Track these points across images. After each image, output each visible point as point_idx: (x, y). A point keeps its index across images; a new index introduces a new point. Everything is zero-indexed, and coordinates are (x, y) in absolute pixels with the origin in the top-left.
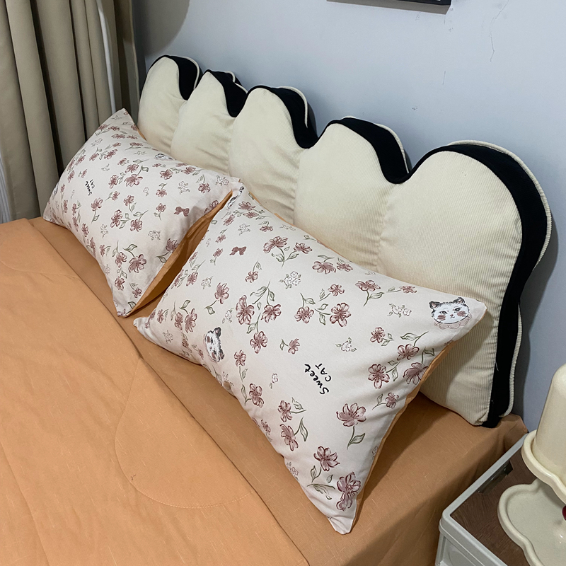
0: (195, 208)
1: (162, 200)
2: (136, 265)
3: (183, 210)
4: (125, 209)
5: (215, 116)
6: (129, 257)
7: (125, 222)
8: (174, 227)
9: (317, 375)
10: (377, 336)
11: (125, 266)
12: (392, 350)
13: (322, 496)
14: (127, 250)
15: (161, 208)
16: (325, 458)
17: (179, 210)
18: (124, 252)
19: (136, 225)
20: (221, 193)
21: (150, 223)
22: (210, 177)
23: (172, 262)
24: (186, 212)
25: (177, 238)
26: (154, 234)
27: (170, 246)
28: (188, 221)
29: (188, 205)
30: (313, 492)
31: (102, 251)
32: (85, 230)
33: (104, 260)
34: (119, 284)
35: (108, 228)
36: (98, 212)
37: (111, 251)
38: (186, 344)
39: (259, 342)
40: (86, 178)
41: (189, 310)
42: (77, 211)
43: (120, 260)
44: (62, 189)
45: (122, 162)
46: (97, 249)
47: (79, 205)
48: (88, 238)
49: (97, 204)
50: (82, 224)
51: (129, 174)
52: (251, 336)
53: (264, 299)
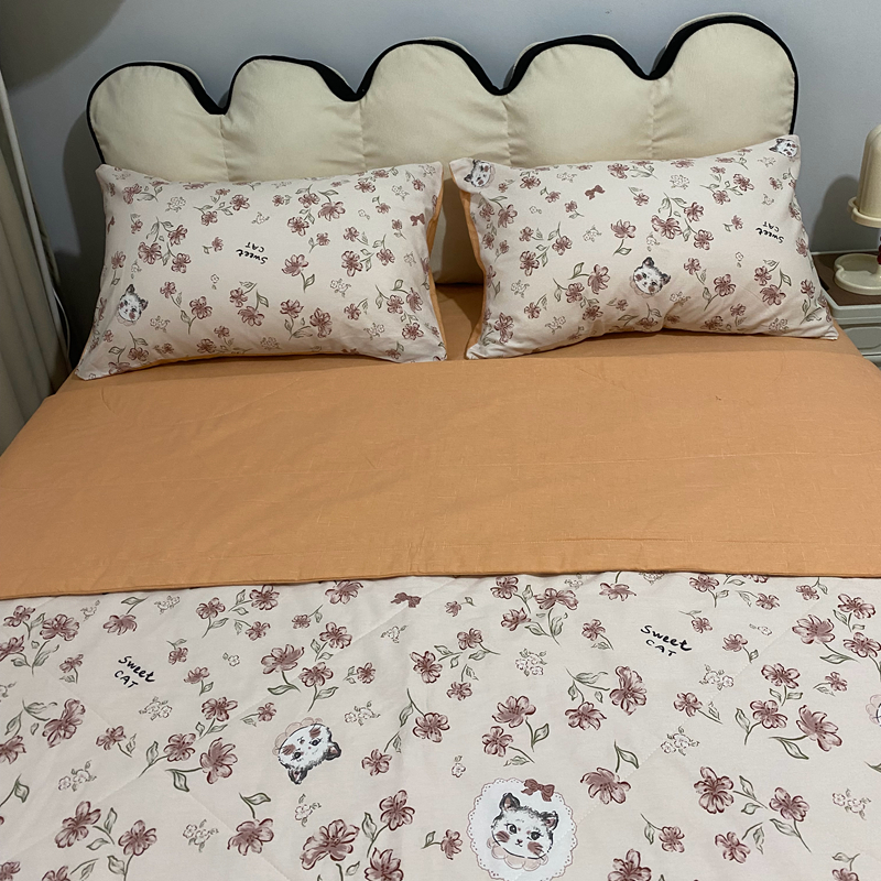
0: (426, 210)
1: (391, 215)
2: (414, 301)
3: (418, 218)
4: (355, 247)
6: (403, 296)
7: (368, 260)
8: (419, 243)
9: (768, 232)
11: (406, 307)
14: (395, 290)
15: (397, 224)
16: (808, 288)
17: (414, 219)
18: (395, 293)
19: (386, 257)
20: (435, 184)
21: (399, 247)
24: (421, 217)
25: (426, 254)
26: (410, 259)
27: (425, 267)
28: (426, 228)
31: (353, 312)
32: (290, 309)
33: (364, 321)
34: (412, 332)
35: (346, 280)
36: (307, 272)
37: (372, 304)
38: (592, 312)
39: (703, 240)
40: (229, 247)
41: (587, 270)
42: (250, 296)
43: (394, 305)
44: (168, 290)
45: (278, 201)
46: (338, 316)
47: (250, 284)
48: (305, 315)
49: (296, 265)
50: (276, 306)
51: (316, 207)
52: (692, 239)
53: (676, 207)
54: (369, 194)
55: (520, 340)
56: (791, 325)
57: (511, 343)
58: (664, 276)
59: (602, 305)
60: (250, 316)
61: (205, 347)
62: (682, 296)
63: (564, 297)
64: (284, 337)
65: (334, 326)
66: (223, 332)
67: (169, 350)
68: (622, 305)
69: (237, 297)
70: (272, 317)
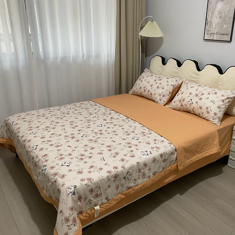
0: (175, 85)
1: (168, 83)
2: (164, 96)
4: (160, 85)
5: (175, 67)
6: (162, 95)
7: (160, 88)
8: (171, 89)
9: (213, 102)
10: (223, 96)
11: (161, 96)
12: (225, 97)
13: (215, 121)
14: (161, 93)
15: (168, 85)
16: (215, 114)
17: (172, 85)
19: (163, 88)
20: (180, 82)
21: (166, 88)
22: (177, 79)
23: (170, 96)
24: (173, 85)
25: (171, 91)
26: (167, 90)
27: (170, 93)
28: (174, 87)
29: (174, 84)
30: (213, 120)
31: (155, 94)
32: (149, 91)
33: (156, 96)
34: (160, 100)
35: (156, 89)
36: (152, 87)
37: (157, 94)
38: (182, 105)
39: (201, 99)
40: (147, 81)
41: (183, 98)
42: (146, 88)
43: (160, 95)
44: (139, 84)
45: (156, 77)
46: (153, 94)
47: (146, 86)
48: (150, 93)
49: (152, 85)
50: (147, 90)
51: (159, 79)
52: (199, 98)
53: (200, 93)
54: (167, 79)
55: (172, 106)
56: (210, 120)
57: (171, 106)
58: (192, 102)
59: (183, 104)
60: (145, 91)
61: (140, 94)
62: (194, 107)
63: (179, 101)
64: (147, 95)
65: (152, 95)
66: (142, 92)
67: (137, 93)
68: (186, 106)
69: (144, 88)
70: (147, 92)
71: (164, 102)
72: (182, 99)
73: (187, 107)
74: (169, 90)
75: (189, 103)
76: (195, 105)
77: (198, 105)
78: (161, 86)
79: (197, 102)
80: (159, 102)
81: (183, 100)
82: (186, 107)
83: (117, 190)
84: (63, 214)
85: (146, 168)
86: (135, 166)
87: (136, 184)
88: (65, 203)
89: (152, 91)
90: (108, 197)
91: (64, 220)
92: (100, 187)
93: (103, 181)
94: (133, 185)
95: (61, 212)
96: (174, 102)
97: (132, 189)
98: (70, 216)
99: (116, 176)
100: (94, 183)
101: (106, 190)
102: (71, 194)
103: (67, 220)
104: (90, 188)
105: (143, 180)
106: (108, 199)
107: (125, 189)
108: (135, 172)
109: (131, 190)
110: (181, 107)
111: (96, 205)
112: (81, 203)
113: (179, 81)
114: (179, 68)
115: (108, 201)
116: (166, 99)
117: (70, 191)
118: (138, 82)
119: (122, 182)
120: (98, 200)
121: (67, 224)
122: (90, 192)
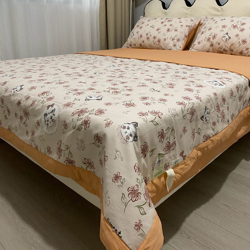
0: (191, 25)
2: (178, 40)
4: (171, 27)
6: (176, 38)
7: (172, 30)
11: (175, 41)
15: (182, 26)
17: (187, 26)
19: (176, 30)
20: (197, 22)
22: (193, 18)
23: (186, 41)
25: (187, 34)
26: (181, 32)
27: (186, 36)
28: (189, 29)
29: (189, 25)
31: (165, 40)
32: (154, 38)
33: (167, 42)
34: (175, 45)
35: (166, 33)
36: (160, 31)
37: (169, 38)
39: (242, 30)
40: (149, 25)
41: (213, 34)
42: (149, 35)
43: (173, 39)
44: (138, 32)
45: (162, 19)
46: (162, 40)
47: (150, 32)
48: (157, 39)
49: (158, 29)
50: (152, 37)
51: (167, 20)
52: (239, 30)
53: (239, 23)
54: (179, 19)
55: (195, 49)
58: (229, 37)
59: (214, 43)
60: (148, 38)
61: (141, 45)
62: (233, 43)
63: (206, 40)
64: (153, 44)
65: (161, 42)
66: (143, 42)
67: (135, 45)
68: (219, 44)
69: (147, 34)
70: (151, 39)
71: (180, 47)
72: (211, 37)
73: (221, 45)
74: (185, 32)
75: (223, 38)
76: (234, 40)
77: (239, 39)
78: (173, 28)
79: (237, 36)
80: (173, 48)
81: (214, 37)
82: (219, 46)
83: (193, 138)
84: (122, 183)
85: (224, 105)
86: (213, 99)
87: (216, 131)
88: (122, 158)
89: (160, 36)
90: (183, 152)
91: (126, 195)
92: (173, 129)
93: (177, 118)
94: (212, 134)
95: (117, 177)
96: (199, 43)
97: (211, 140)
98: (138, 184)
99: (193, 112)
100: (166, 121)
101: (181, 136)
102: (131, 139)
103: (134, 193)
104: (159, 128)
105: (223, 125)
106: (184, 155)
107: (202, 139)
108: (214, 110)
109: (209, 141)
110: (210, 48)
111: (166, 167)
112: (146, 161)
113: (195, 21)
114: (189, 8)
115: (184, 159)
116: (182, 44)
117: (129, 132)
118: (136, 29)
119: (199, 126)
120: (170, 157)
121: (137, 203)
122: (160, 137)
